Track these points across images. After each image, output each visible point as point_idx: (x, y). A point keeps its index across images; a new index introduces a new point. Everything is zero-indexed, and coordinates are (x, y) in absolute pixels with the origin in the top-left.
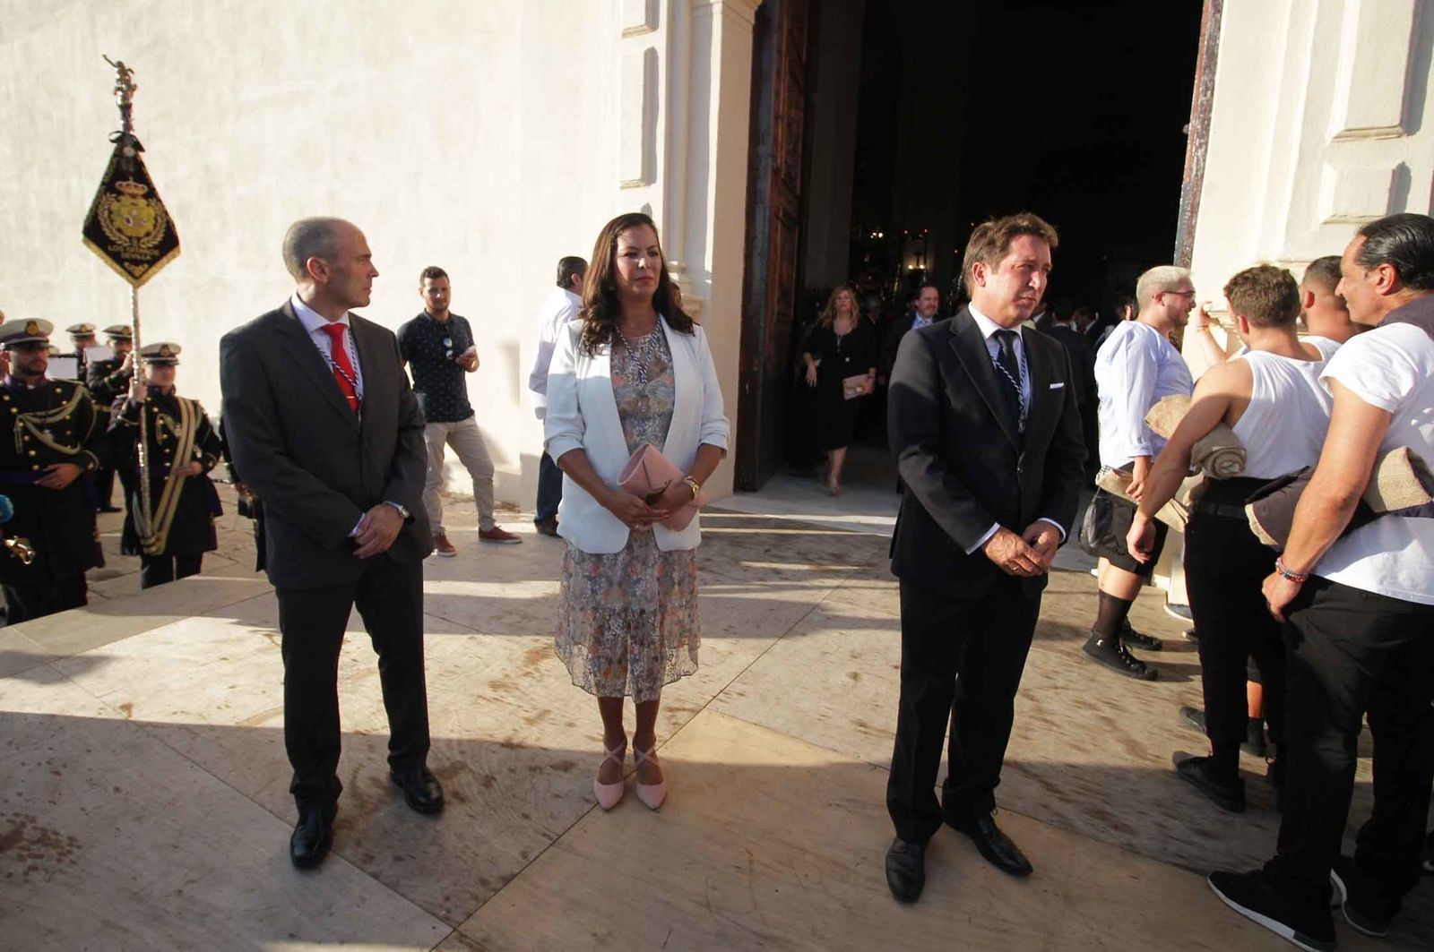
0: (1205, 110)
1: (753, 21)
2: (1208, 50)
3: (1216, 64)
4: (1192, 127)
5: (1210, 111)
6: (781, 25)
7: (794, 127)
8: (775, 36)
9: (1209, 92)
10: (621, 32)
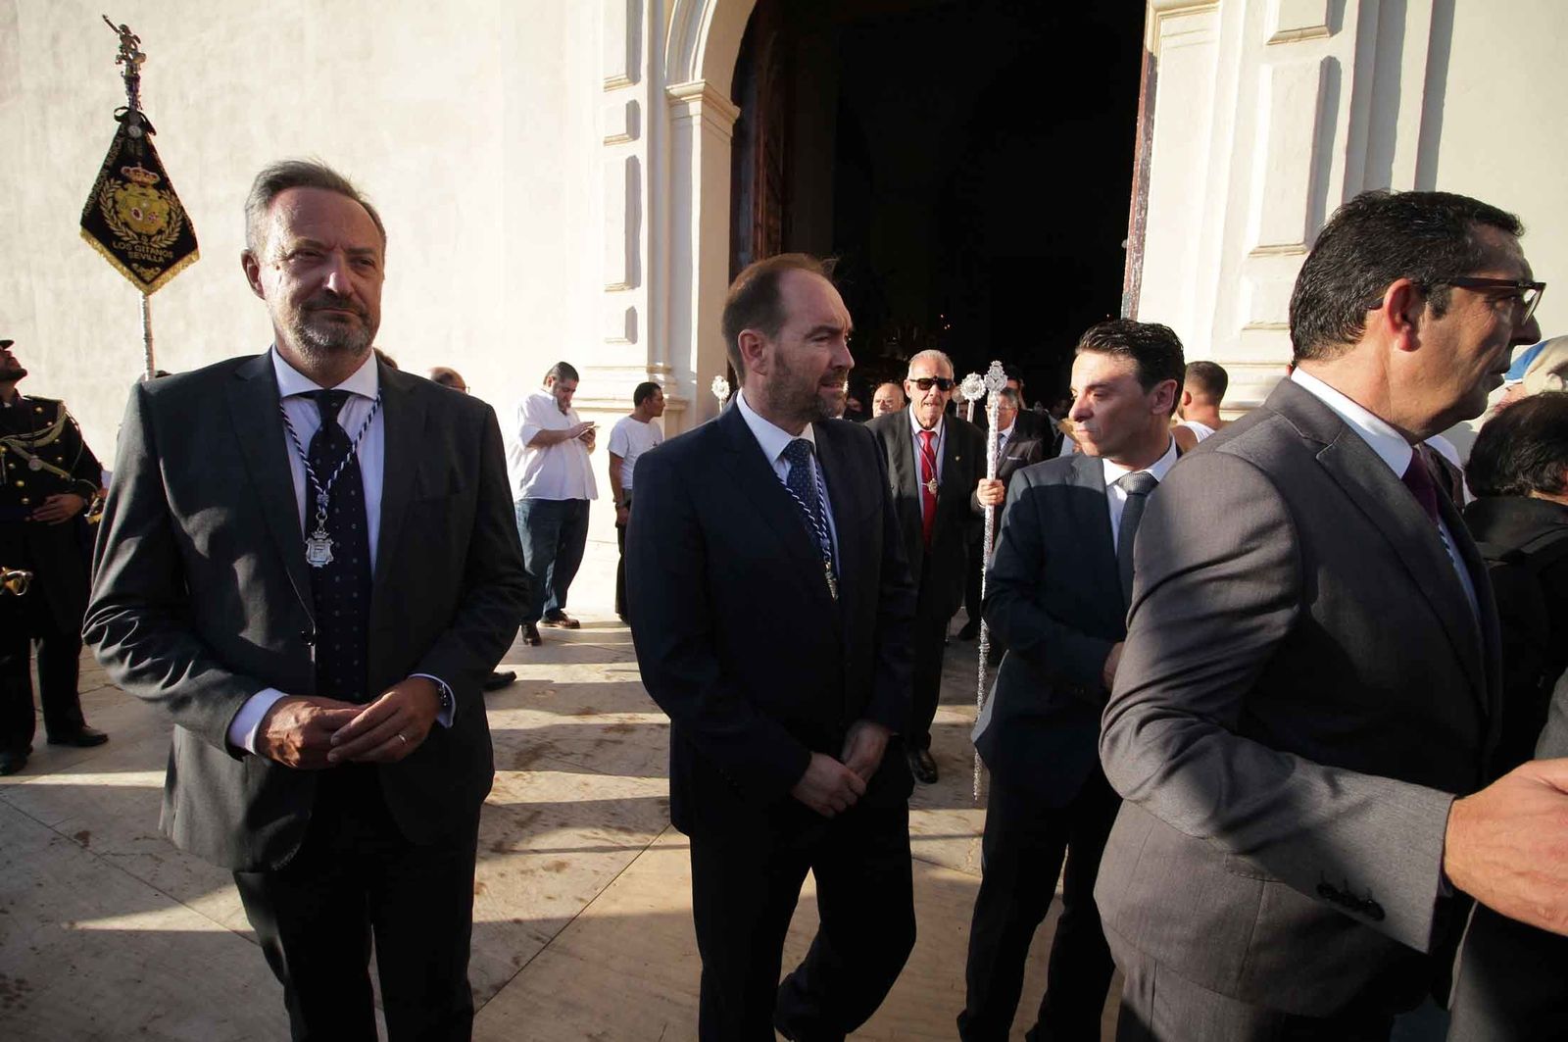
0: (1141, 228)
1: (731, 135)
2: (1141, 173)
3: (1148, 186)
4: (1130, 243)
5: (1145, 228)
6: (758, 138)
7: (774, 237)
8: (753, 150)
9: (1143, 213)
10: (603, 139)
